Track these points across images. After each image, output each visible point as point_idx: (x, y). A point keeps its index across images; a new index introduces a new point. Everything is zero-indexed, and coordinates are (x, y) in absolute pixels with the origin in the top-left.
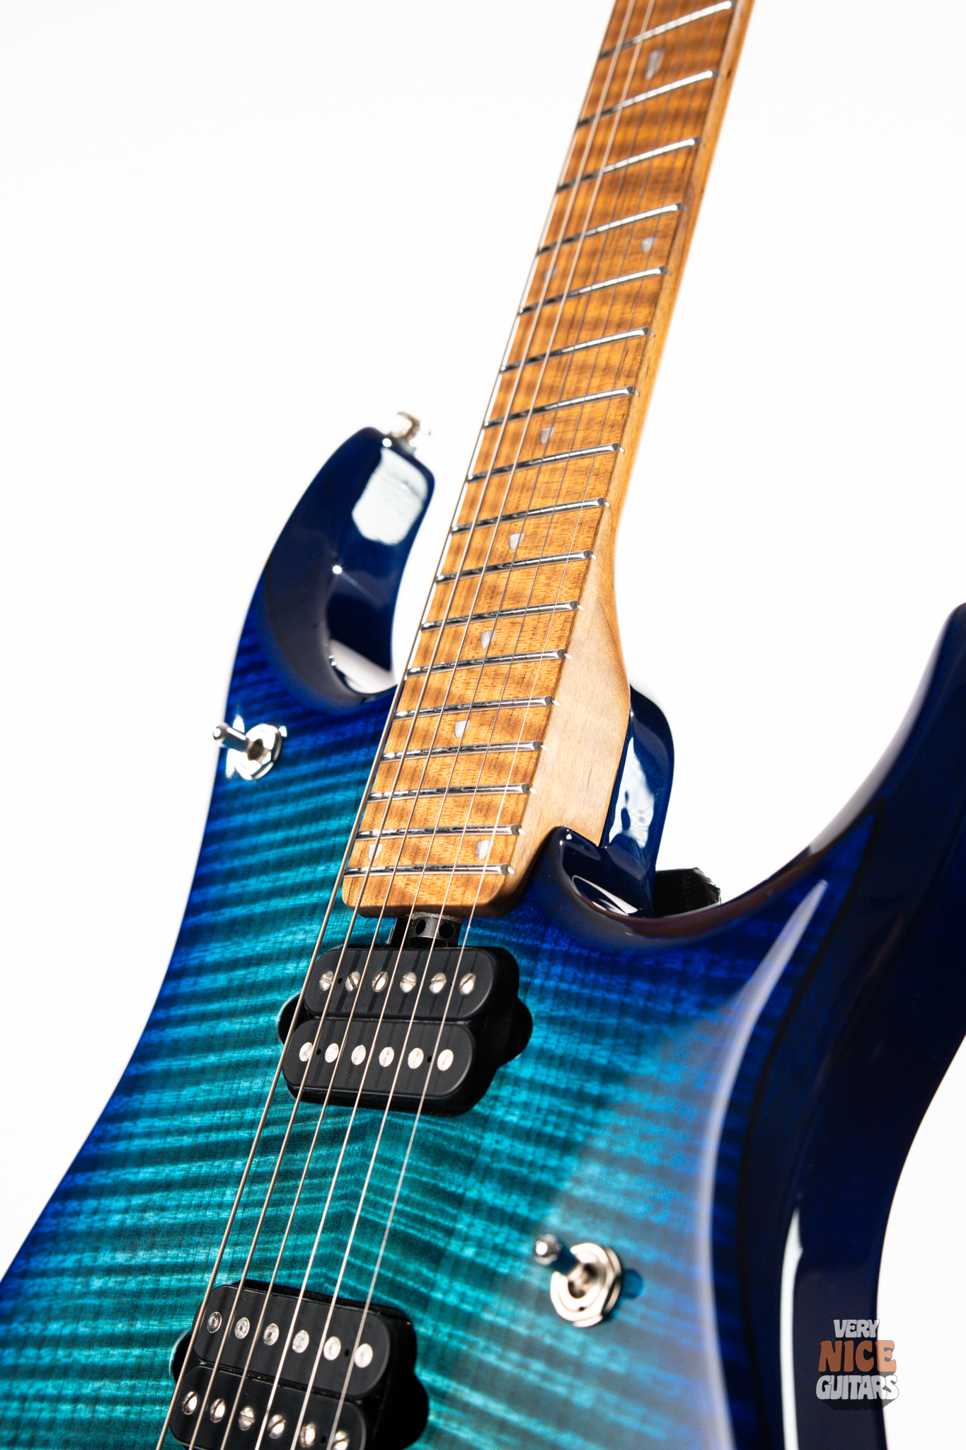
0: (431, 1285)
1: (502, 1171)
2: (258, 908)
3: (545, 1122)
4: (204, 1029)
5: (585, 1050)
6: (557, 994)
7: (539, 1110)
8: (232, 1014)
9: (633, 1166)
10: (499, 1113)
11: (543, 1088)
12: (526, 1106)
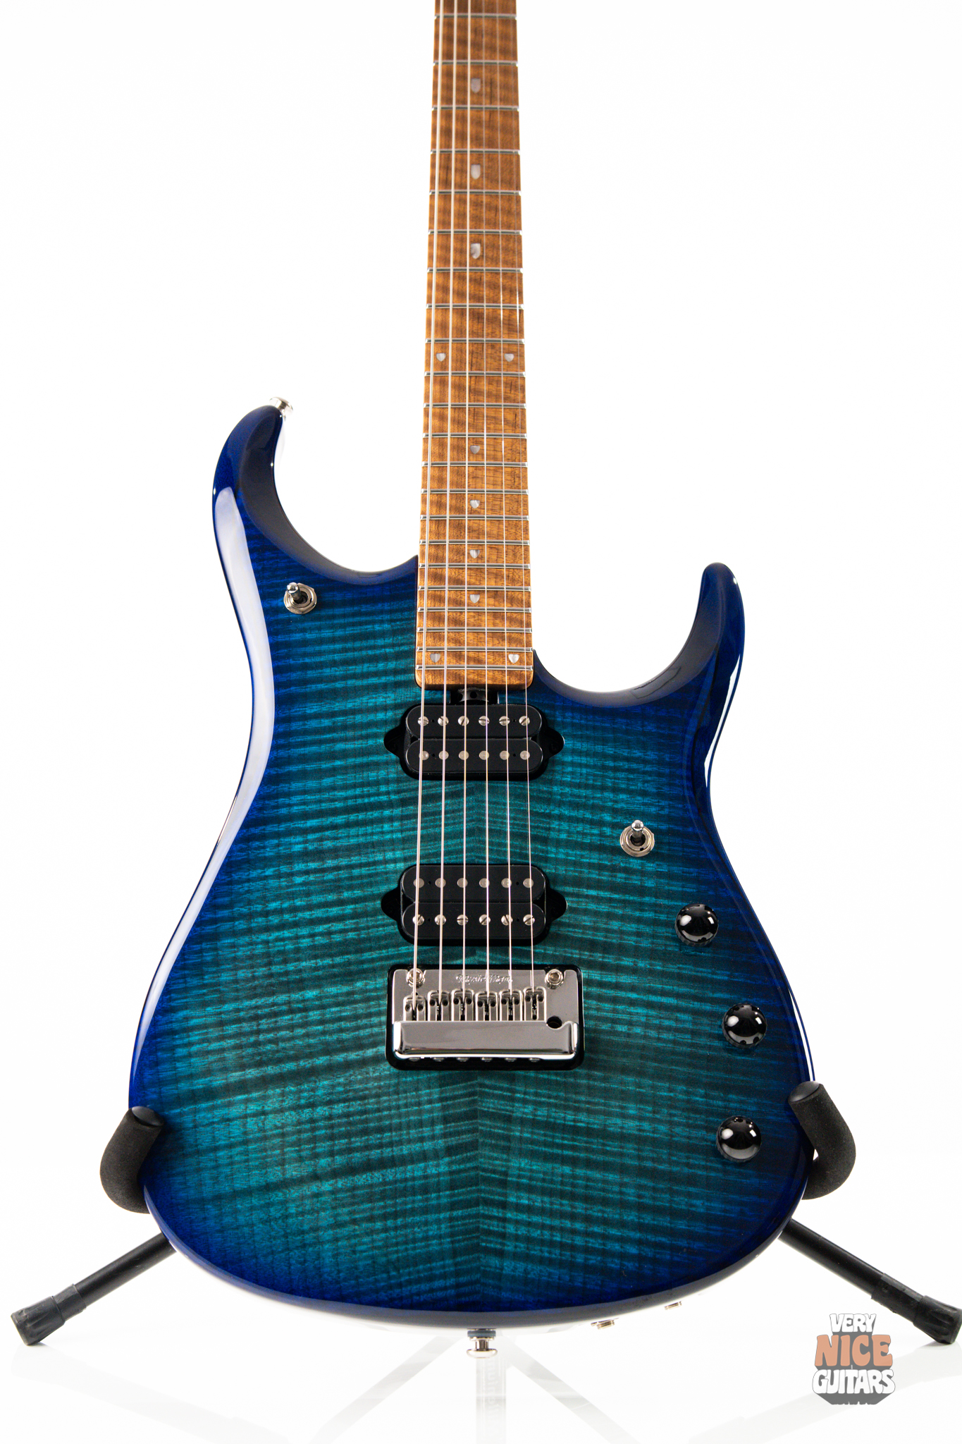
0: (547, 852)
1: (570, 801)
2: (339, 685)
3: (587, 779)
4: (324, 748)
5: (599, 748)
6: (573, 725)
7: (581, 774)
8: (345, 740)
9: (644, 793)
10: (558, 777)
11: (580, 765)
12: (572, 773)
